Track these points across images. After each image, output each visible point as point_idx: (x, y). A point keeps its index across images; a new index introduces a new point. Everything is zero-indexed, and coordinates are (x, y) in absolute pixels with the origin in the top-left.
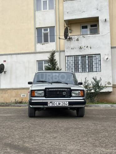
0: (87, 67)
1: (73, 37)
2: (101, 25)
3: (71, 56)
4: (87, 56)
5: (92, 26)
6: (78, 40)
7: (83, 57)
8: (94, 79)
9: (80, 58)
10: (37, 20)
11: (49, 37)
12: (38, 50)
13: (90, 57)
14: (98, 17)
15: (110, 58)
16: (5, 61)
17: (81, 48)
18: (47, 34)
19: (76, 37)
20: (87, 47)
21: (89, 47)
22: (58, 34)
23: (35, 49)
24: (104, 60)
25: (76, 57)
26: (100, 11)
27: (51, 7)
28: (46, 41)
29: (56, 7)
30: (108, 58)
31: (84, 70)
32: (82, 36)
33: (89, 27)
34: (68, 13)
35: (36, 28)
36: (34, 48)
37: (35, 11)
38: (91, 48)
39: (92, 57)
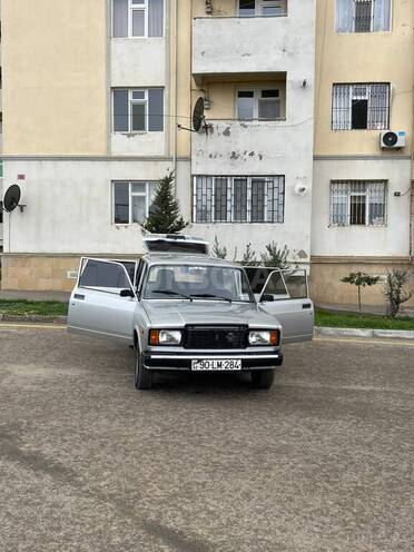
0: (249, 208)
1: (215, 124)
2: (291, 94)
3: (207, 176)
4: (249, 180)
5: (265, 94)
6: (227, 133)
7: (240, 180)
8: (269, 249)
9: (230, 184)
10: (114, 64)
11: (147, 118)
12: (116, 152)
13: (259, 181)
14: (284, 74)
15: (308, 187)
16: (21, 177)
17: (234, 156)
18: (143, 106)
19: (223, 125)
20: (252, 154)
21: (256, 154)
22: (173, 113)
23: (108, 148)
24: (294, 194)
25: (221, 179)
26: (290, 55)
27: (156, 31)
28: (139, 126)
29: (168, 31)
30: (304, 189)
31: (240, 216)
32: (238, 123)
33: (258, 97)
34: (203, 53)
35: (112, 88)
36: (104, 144)
37: (109, 38)
38: (261, 158)
39: (263, 182)
